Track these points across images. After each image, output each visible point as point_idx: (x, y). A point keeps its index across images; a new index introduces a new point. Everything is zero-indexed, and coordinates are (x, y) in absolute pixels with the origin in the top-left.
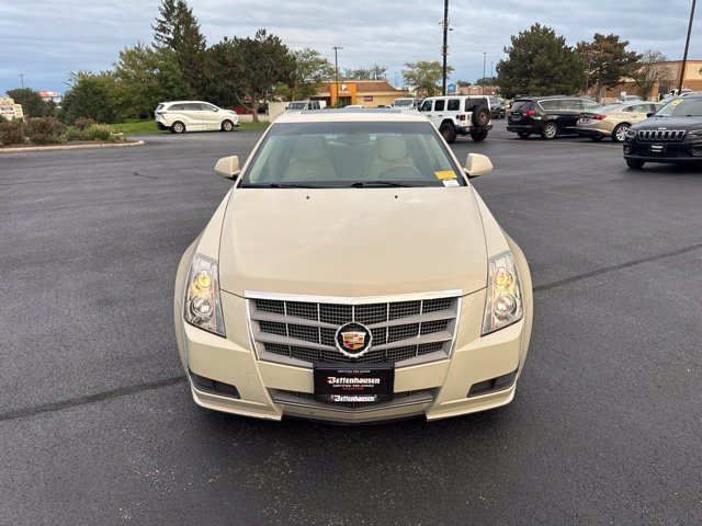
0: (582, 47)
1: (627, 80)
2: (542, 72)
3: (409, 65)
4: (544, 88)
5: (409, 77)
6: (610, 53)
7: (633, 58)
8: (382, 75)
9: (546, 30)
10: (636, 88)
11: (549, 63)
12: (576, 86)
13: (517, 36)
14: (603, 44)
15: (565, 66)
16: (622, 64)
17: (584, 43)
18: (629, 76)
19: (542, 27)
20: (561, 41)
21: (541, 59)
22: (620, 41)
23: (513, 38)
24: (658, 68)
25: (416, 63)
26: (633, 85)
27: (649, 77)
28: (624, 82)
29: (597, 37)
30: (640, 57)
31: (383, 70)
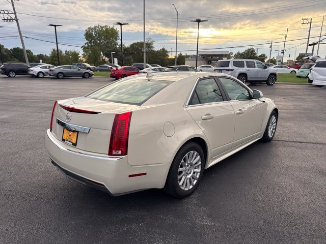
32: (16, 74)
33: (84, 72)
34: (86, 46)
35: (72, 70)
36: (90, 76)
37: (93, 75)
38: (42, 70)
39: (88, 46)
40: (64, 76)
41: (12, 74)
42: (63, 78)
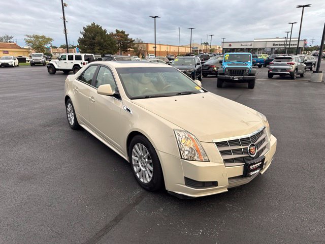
0: (112, 34)
1: (131, 50)
2: (100, 44)
3: (28, 36)
4: (102, 51)
5: (29, 42)
6: (123, 38)
7: (132, 41)
8: (11, 40)
9: (98, 26)
10: (135, 53)
11: (102, 40)
12: (114, 51)
13: (86, 27)
14: (120, 34)
15: (109, 42)
16: (128, 43)
17: (112, 33)
18: (132, 48)
19: (96, 24)
20: (105, 31)
21: (98, 38)
22: (126, 33)
23: (84, 28)
24: (141, 45)
25: (32, 35)
26: (133, 52)
27: (139, 49)
28: (129, 50)
29: (117, 31)
30: (134, 40)
31: (11, 38)
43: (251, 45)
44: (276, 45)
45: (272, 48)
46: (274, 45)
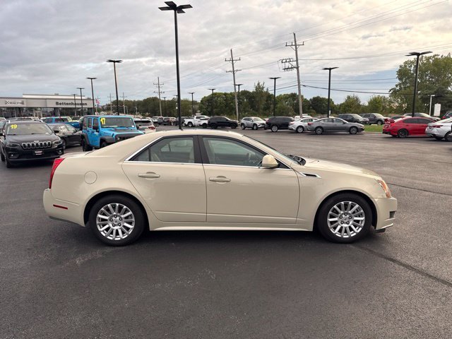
32: (278, 129)
33: (350, 126)
34: (398, 88)
35: (334, 123)
36: (358, 131)
37: (363, 130)
38: (302, 124)
39: (401, 88)
40: (323, 132)
41: (275, 129)
42: (321, 134)
43: (23, 103)
44: (60, 104)
45: (55, 108)
46: (57, 103)
